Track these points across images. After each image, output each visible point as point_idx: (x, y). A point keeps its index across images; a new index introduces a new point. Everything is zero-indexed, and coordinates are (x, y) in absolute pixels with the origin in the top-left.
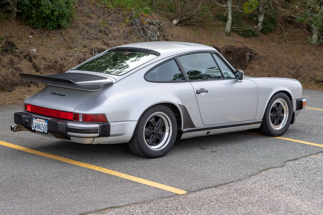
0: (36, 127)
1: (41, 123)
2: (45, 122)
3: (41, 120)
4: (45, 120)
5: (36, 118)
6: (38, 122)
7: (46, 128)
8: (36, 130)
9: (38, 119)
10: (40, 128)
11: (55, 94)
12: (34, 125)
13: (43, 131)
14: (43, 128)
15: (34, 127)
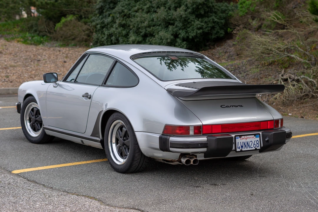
0: (242, 147)
1: (248, 140)
2: (255, 137)
3: (248, 136)
4: (255, 135)
5: (240, 136)
6: (244, 141)
7: (257, 144)
8: (243, 150)
9: (243, 137)
10: (249, 146)
11: (228, 107)
12: (240, 145)
13: (254, 149)
14: (254, 144)
15: (239, 148)
